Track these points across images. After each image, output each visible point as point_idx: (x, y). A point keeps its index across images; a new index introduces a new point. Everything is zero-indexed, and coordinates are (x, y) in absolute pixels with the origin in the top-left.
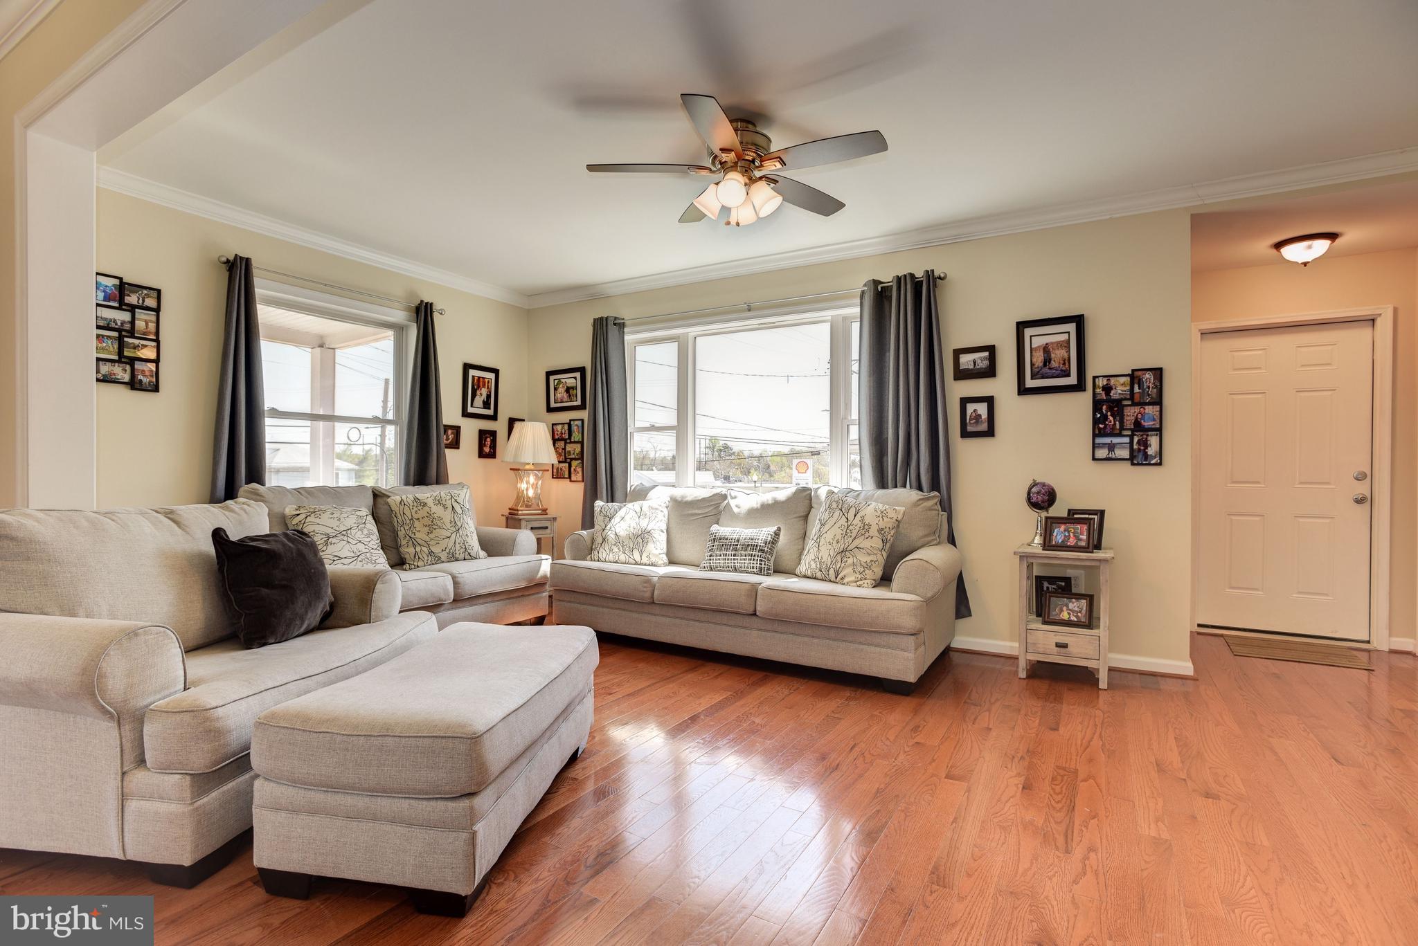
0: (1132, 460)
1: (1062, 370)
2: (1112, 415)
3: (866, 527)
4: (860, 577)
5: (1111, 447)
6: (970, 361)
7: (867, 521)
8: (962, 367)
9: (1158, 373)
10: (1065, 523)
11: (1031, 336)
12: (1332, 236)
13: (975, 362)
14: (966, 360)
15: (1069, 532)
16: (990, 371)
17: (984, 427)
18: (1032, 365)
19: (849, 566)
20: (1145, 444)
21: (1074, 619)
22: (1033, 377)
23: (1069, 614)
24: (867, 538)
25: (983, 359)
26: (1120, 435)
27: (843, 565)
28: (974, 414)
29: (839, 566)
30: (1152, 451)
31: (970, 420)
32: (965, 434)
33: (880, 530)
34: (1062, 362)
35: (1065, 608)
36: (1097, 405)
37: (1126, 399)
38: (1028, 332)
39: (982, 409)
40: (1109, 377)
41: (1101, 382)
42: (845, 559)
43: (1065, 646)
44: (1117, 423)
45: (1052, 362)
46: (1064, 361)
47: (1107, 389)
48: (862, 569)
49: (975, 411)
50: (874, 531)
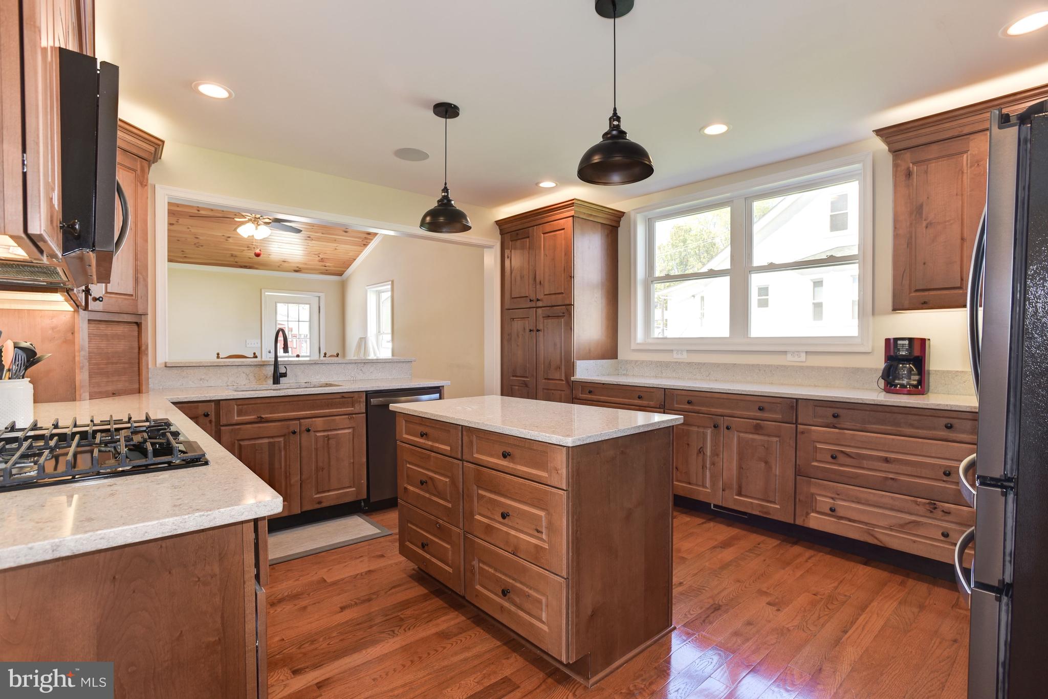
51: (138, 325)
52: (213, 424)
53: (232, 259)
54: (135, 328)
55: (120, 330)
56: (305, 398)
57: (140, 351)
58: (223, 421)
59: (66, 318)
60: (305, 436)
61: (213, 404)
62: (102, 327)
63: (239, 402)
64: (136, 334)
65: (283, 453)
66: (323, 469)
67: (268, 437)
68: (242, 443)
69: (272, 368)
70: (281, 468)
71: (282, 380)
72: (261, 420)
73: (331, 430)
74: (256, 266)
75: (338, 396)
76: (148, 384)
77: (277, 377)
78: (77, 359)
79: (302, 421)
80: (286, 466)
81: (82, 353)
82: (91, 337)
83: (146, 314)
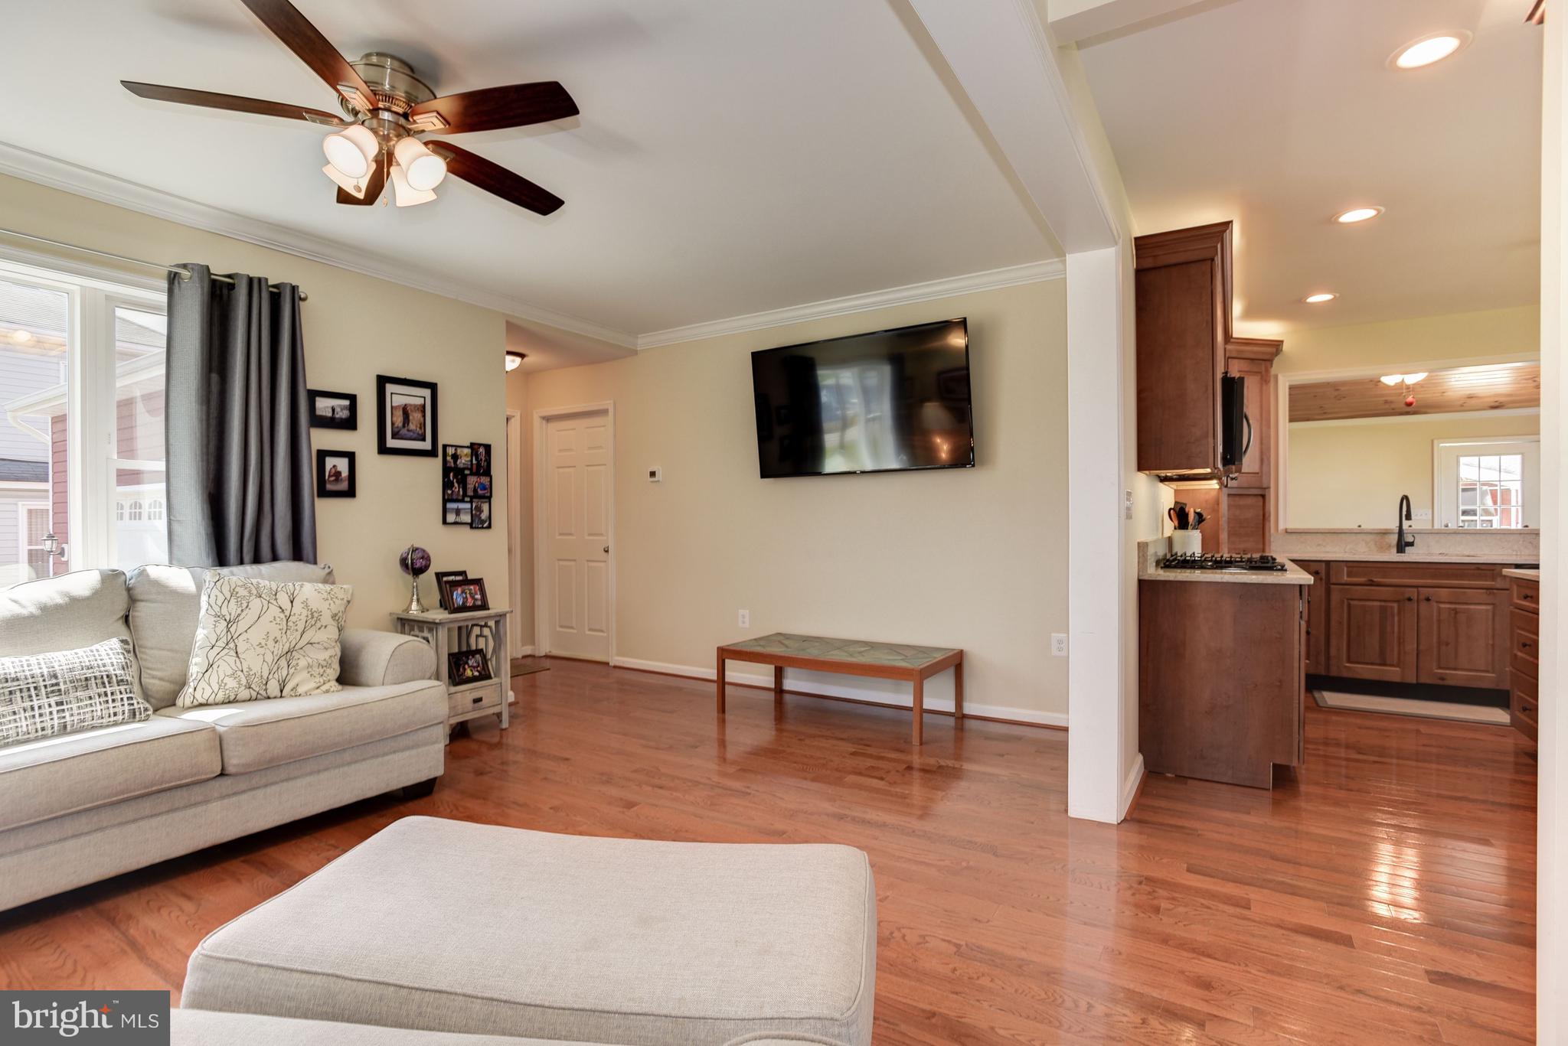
0: (471, 525)
1: (418, 434)
2: (457, 482)
3: (316, 615)
4: (322, 681)
5: (458, 512)
6: (327, 407)
7: (314, 606)
8: (319, 412)
9: (488, 448)
10: (460, 586)
11: (392, 394)
12: (522, 356)
13: (333, 410)
14: (323, 406)
15: (466, 593)
16: (349, 423)
17: (344, 486)
18: (393, 424)
19: (302, 669)
20: (480, 510)
21: (476, 674)
22: (393, 437)
23: (471, 670)
24: (319, 629)
25: (343, 408)
26: (462, 501)
27: (292, 671)
28: (333, 471)
29: (285, 673)
30: (484, 516)
31: (329, 476)
32: (323, 492)
33: (334, 616)
34: (419, 426)
35: (466, 666)
36: (446, 471)
37: (467, 469)
38: (390, 388)
39: (342, 465)
40: (457, 447)
41: (450, 451)
42: (294, 663)
43: (479, 700)
44: (461, 490)
45: (410, 424)
46: (421, 424)
47: (455, 457)
48: (322, 671)
49: (334, 466)
50: (326, 618)
51: (1263, 496)
52: (1324, 581)
53: (1387, 406)
54: (1261, 499)
55: (1249, 501)
56: (1425, 566)
57: (1264, 518)
58: (1333, 580)
59: (1214, 493)
60: (1424, 606)
61: (1324, 564)
62: (1237, 499)
63: (1350, 564)
64: (1261, 503)
65: (1396, 619)
66: (1447, 644)
67: (1380, 601)
68: (1352, 602)
69: (1396, 537)
70: (1393, 632)
71: (1408, 549)
72: (1371, 583)
73: (1459, 603)
74: (1423, 410)
75: (1473, 567)
76: (1270, 545)
77: (1402, 546)
78: (1220, 523)
79: (1420, 589)
80: (1399, 632)
81: (1224, 519)
82: (1229, 506)
83: (1269, 488)
